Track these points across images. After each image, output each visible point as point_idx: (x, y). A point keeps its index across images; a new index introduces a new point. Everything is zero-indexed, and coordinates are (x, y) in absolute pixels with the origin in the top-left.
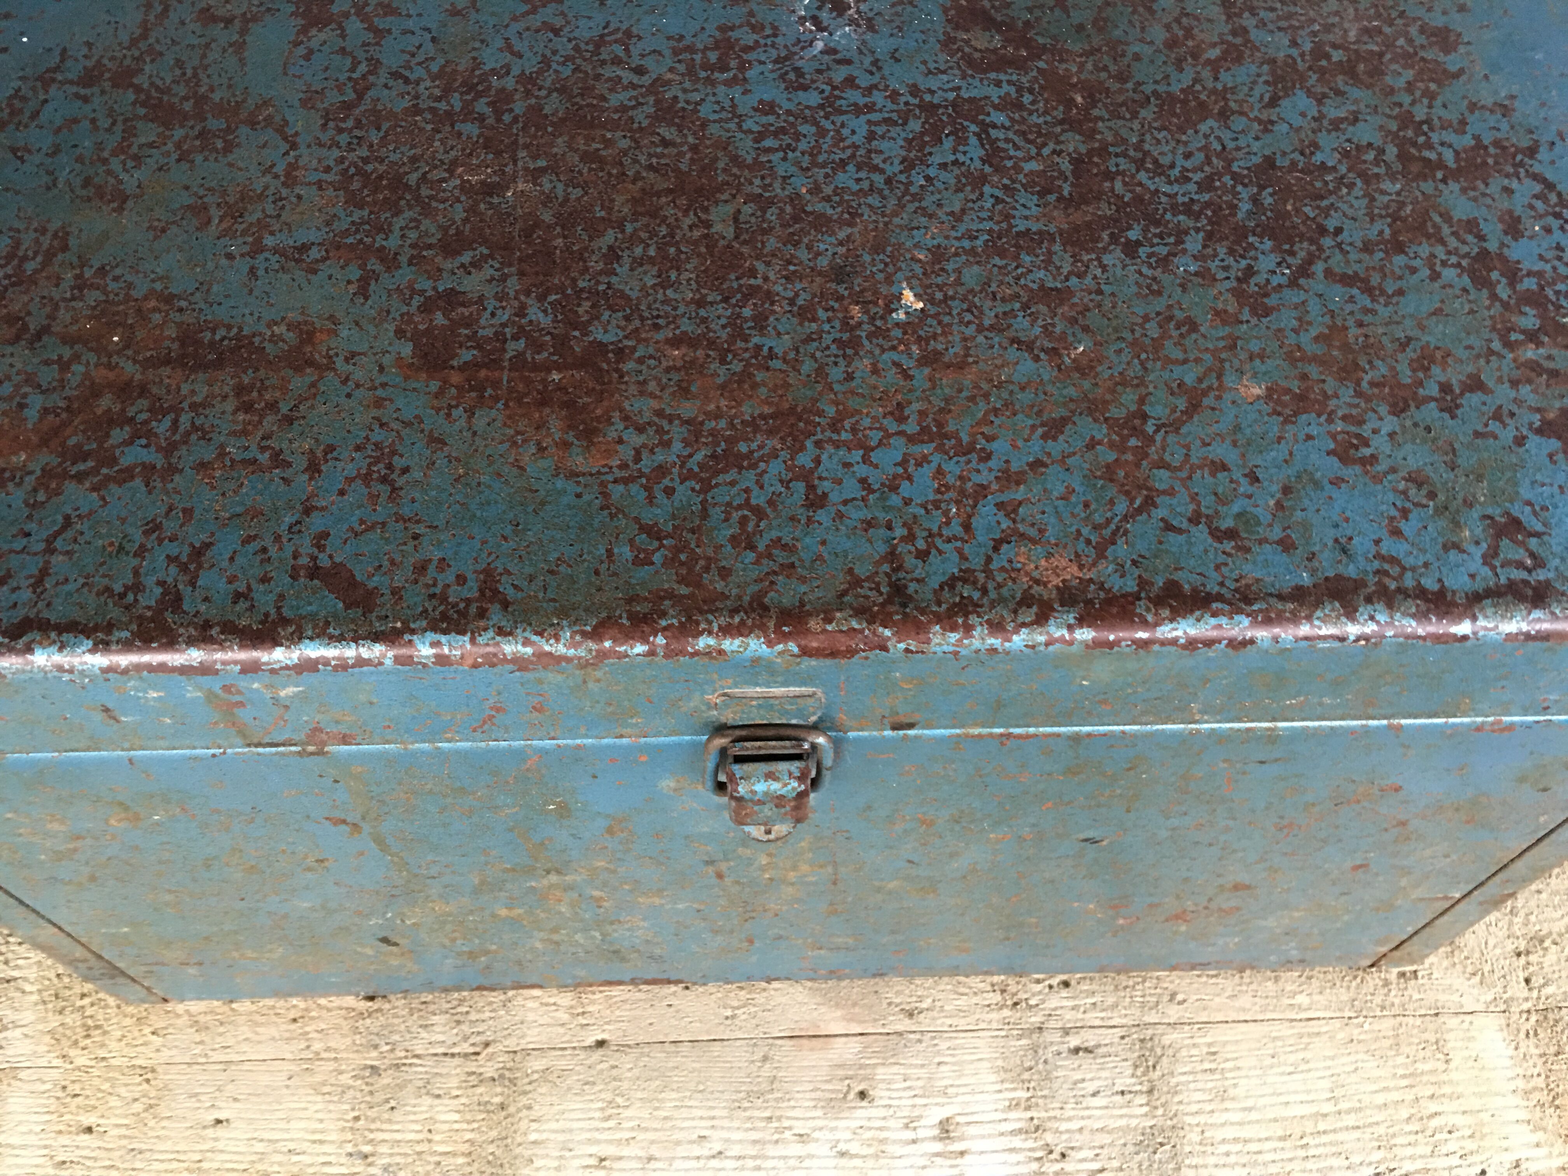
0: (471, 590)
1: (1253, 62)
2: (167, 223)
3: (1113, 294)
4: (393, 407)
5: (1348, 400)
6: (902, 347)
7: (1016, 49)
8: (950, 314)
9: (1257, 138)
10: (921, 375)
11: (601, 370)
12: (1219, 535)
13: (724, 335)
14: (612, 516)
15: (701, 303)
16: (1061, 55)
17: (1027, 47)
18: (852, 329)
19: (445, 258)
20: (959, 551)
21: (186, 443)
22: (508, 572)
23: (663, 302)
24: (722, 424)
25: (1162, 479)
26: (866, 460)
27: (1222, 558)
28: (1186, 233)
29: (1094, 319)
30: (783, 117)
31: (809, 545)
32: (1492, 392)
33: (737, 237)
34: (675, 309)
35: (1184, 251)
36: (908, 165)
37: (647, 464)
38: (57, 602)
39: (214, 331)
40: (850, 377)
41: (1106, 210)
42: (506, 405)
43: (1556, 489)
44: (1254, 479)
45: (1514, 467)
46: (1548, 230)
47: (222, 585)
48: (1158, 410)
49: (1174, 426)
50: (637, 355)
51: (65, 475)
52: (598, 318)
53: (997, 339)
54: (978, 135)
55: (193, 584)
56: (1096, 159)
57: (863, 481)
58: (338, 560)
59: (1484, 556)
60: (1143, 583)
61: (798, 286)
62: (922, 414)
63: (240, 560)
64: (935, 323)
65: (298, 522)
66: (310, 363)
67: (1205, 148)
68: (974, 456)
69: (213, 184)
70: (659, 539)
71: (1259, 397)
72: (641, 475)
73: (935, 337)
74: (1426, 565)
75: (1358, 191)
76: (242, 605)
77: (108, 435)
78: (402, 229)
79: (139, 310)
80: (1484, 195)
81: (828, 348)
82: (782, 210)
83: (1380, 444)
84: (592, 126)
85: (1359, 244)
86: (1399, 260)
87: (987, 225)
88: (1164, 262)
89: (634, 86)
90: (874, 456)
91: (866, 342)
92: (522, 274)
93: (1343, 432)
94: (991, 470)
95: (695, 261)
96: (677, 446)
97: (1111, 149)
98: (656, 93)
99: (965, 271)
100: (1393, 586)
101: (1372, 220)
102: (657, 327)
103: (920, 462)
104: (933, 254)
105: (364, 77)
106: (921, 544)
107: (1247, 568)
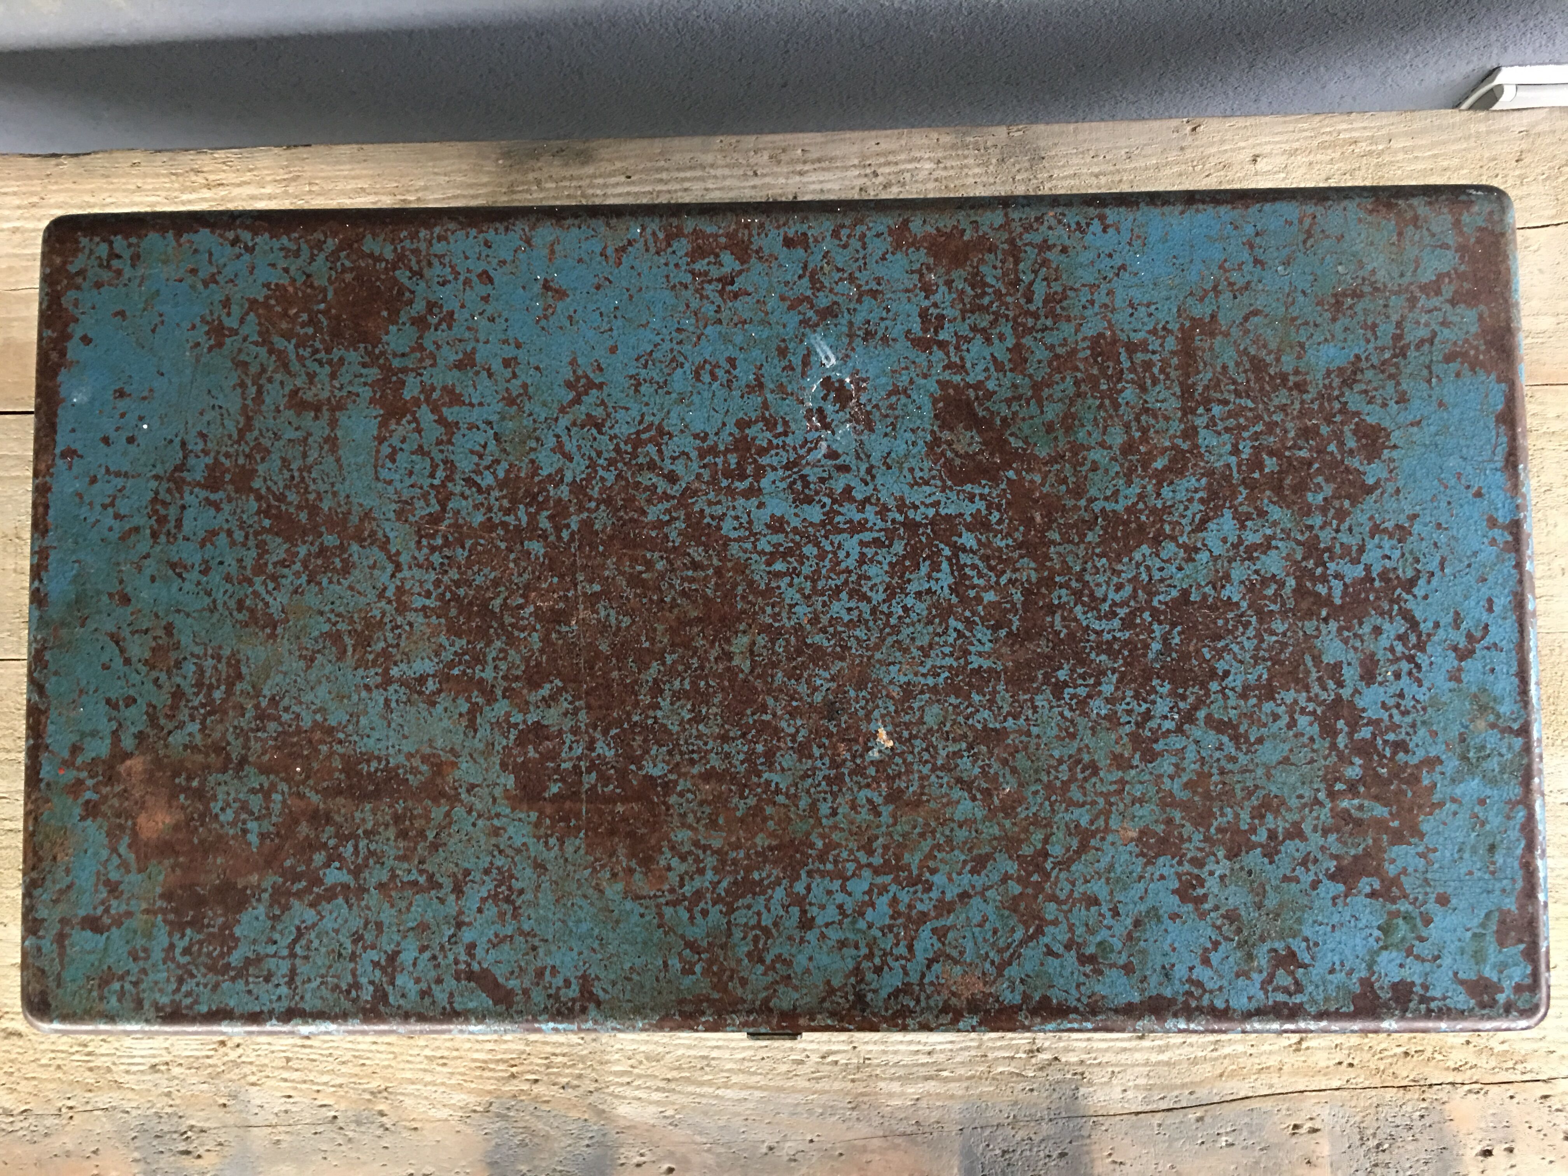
0: (574, 991)
1: (1194, 475)
2: (314, 652)
3: (1038, 736)
4: (506, 836)
5: (1198, 844)
6: (874, 785)
7: (992, 454)
8: (912, 753)
9: (1180, 569)
10: (886, 811)
11: (653, 802)
12: (1083, 960)
13: (742, 769)
14: (666, 933)
15: (725, 738)
16: (1029, 464)
17: (1002, 452)
18: (838, 767)
19: (530, 691)
20: (904, 968)
21: (367, 866)
22: (597, 978)
23: (697, 737)
24: (742, 854)
25: (1051, 910)
26: (843, 889)
27: (1082, 979)
28: (1104, 674)
29: (1021, 761)
30: (791, 536)
31: (801, 960)
32: (1306, 840)
33: (752, 671)
34: (706, 744)
35: (1100, 693)
36: (891, 592)
37: (687, 890)
38: (308, 996)
39: (368, 762)
40: (834, 813)
41: (1043, 647)
42: (586, 834)
43: (1329, 929)
44: (1116, 913)
45: (1305, 907)
46: (1397, 676)
47: (411, 984)
48: (1056, 850)
49: (1065, 864)
50: (679, 788)
51: (289, 894)
52: (648, 752)
53: (945, 780)
54: (949, 559)
55: (392, 983)
56: (1044, 590)
57: (840, 907)
58: (485, 966)
59: (1263, 983)
60: (1026, 997)
61: (799, 722)
62: (886, 847)
63: (421, 965)
64: (900, 761)
65: (454, 935)
66: (442, 794)
67: (1135, 579)
68: (920, 887)
69: (341, 609)
70: (699, 953)
71: (1132, 840)
72: (685, 898)
73: (899, 775)
74: (1221, 989)
75: (1251, 632)
76: (427, 1001)
77: (311, 859)
78: (494, 659)
79: (310, 741)
80: (1356, 635)
81: (819, 785)
82: (787, 641)
83: (1212, 885)
84: (635, 546)
85: (1239, 689)
86: (1268, 706)
87: (949, 661)
88: (1083, 704)
89: (667, 497)
90: (850, 885)
91: (847, 779)
92: (589, 707)
93: (1188, 873)
94: (931, 899)
95: (720, 696)
96: (709, 875)
97: (1057, 579)
98: (686, 506)
99: (927, 709)
100: (1194, 1004)
101: (1256, 663)
102: (692, 762)
103: (884, 889)
104: (904, 691)
105: (443, 485)
106: (877, 961)
107: (1098, 988)
